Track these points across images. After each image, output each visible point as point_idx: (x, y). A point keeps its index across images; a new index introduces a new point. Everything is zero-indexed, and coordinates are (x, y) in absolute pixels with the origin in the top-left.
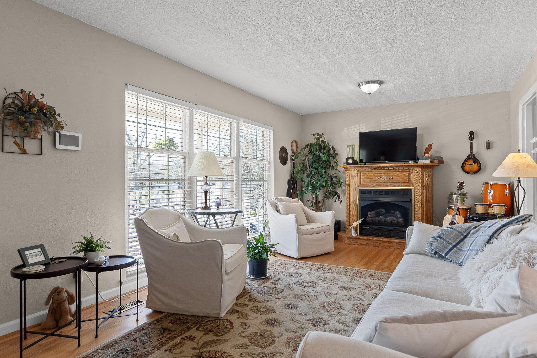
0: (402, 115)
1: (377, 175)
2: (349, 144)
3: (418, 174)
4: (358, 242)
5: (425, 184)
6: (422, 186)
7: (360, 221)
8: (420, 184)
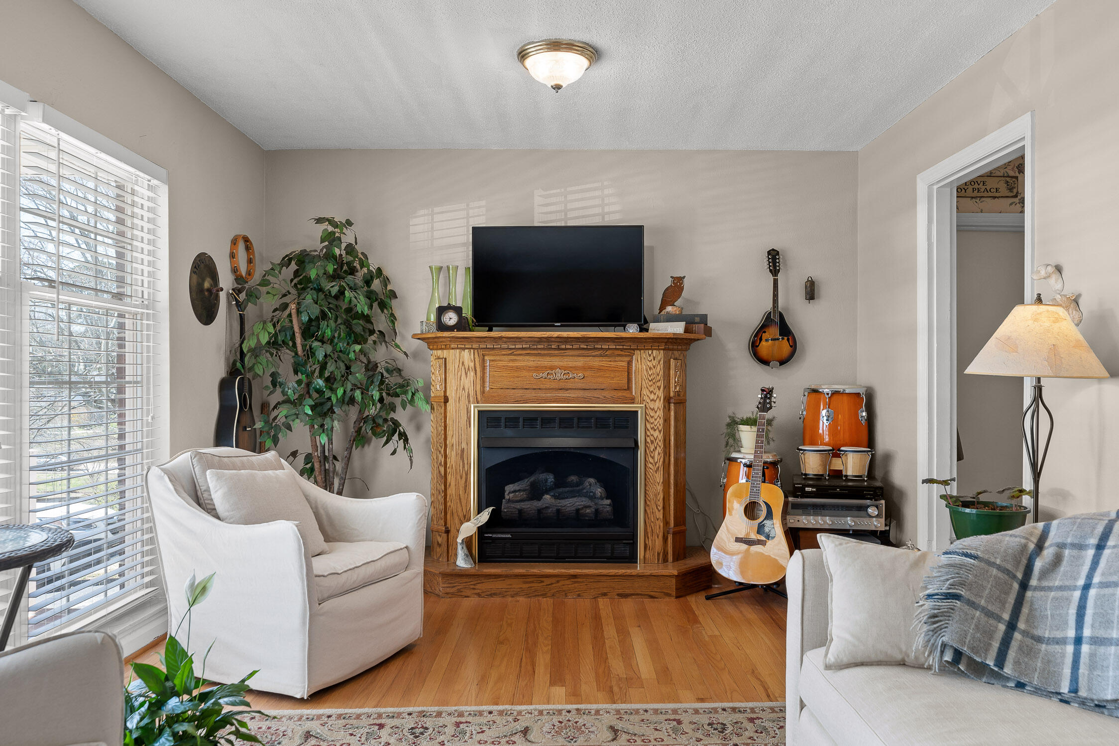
0: (596, 185)
1: (537, 367)
2: (436, 263)
3: (654, 363)
4: (478, 586)
5: (672, 394)
6: (664, 399)
7: (485, 516)
8: (661, 393)
